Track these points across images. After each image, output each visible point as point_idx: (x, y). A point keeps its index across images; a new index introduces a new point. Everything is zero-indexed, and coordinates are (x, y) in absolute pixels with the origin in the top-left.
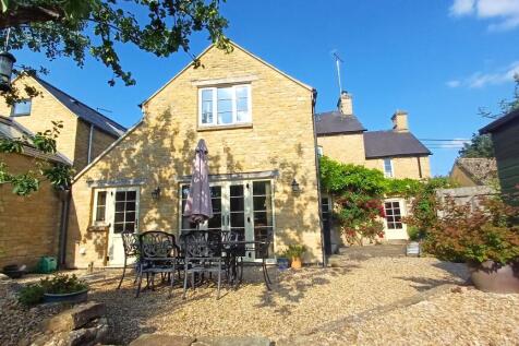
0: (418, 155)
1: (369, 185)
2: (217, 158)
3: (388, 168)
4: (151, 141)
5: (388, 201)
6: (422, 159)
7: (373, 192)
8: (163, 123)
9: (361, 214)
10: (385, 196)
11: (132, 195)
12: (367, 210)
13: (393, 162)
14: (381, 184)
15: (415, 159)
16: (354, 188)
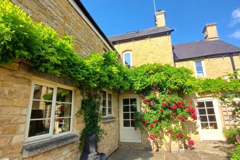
0: (230, 55)
1: (176, 84)
3: (200, 69)
5: (200, 100)
6: (235, 58)
7: (181, 91)
9: (168, 117)
10: (197, 95)
12: (175, 111)
13: (204, 63)
14: (189, 83)
15: (228, 59)
16: (160, 87)
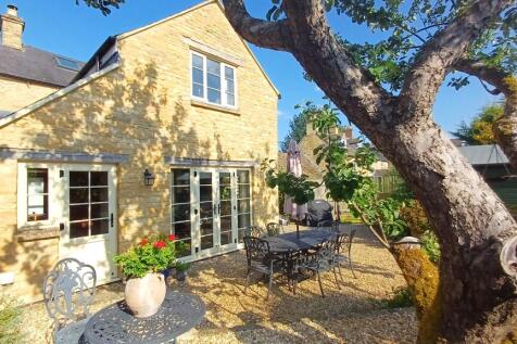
2: (207, 145)
4: (128, 104)
8: (146, 81)
11: (100, 178)
